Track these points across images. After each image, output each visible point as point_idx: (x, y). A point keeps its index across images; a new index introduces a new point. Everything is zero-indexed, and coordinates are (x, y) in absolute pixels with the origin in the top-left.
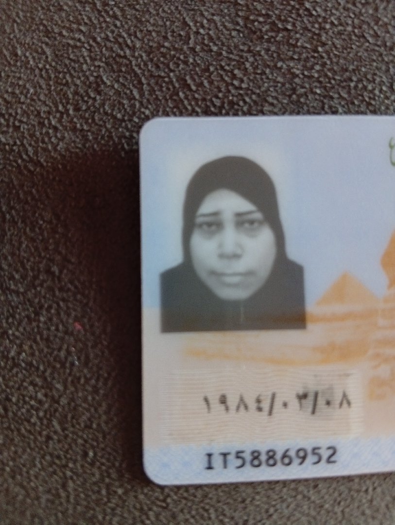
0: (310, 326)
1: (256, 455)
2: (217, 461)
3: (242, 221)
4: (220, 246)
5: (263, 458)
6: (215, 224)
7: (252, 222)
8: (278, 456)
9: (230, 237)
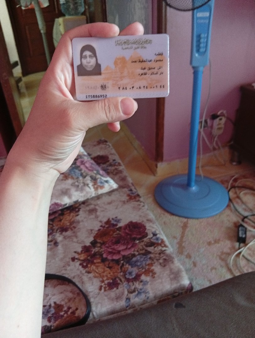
0: (102, 75)
1: (94, 96)
2: (88, 97)
3: (90, 56)
4: (87, 61)
5: (95, 96)
6: (86, 57)
7: (92, 57)
8: (97, 96)
9: (88, 59)
